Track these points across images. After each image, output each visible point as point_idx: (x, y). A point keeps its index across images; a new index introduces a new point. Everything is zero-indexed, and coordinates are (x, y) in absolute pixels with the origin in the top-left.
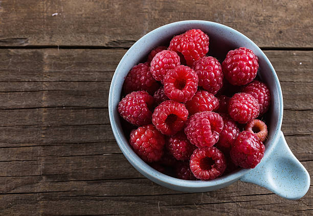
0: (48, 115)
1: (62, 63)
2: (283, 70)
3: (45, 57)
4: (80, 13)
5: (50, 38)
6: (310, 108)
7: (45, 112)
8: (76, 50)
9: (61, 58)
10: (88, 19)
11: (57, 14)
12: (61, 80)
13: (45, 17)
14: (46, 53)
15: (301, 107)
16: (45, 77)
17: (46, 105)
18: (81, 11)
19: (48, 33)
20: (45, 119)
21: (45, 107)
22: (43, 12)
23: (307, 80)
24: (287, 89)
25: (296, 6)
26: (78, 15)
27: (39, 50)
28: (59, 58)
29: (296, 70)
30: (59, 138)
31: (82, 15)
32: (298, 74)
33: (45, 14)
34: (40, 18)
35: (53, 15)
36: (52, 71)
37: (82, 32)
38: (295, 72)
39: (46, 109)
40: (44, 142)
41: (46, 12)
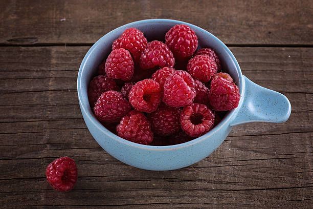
0: (54, 97)
1: (68, 56)
2: (273, 62)
3: (53, 52)
4: (86, 19)
5: (59, 37)
6: (300, 91)
7: (51, 94)
8: (81, 47)
9: (68, 53)
10: (93, 24)
11: (65, 19)
12: (67, 69)
13: (54, 22)
14: (54, 49)
15: (292, 90)
16: (53, 67)
17: (53, 89)
18: (87, 17)
19: (56, 34)
20: (51, 99)
21: (52, 90)
22: (52, 18)
23: (296, 70)
24: (278, 76)
25: (283, 14)
26: (84, 20)
27: (47, 48)
28: (66, 53)
29: (285, 62)
30: (64, 115)
31: (87, 20)
32: (287, 65)
33: (54, 20)
34: (49, 23)
35: (62, 20)
36: (59, 62)
37: (87, 33)
38: (284, 63)
39: (52, 92)
40: (50, 117)
41: (55, 18)
